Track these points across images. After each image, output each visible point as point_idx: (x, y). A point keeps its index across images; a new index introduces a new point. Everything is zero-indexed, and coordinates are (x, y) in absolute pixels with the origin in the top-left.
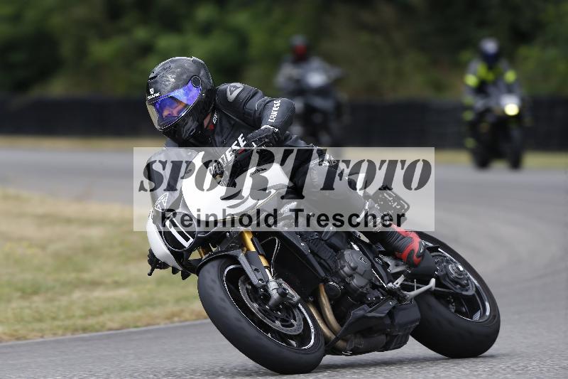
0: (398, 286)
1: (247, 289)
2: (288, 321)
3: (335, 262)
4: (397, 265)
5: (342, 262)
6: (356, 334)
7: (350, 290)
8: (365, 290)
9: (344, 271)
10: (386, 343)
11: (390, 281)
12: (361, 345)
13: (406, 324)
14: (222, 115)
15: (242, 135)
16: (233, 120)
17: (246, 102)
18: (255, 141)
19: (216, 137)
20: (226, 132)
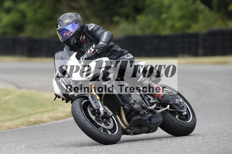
0: (153, 108)
1: (91, 110)
2: (107, 123)
3: (128, 98)
4: (154, 99)
5: (130, 98)
6: (135, 127)
7: (133, 110)
8: (139, 110)
9: (131, 102)
10: (148, 130)
11: (150, 106)
12: (137, 131)
13: (156, 123)
14: (86, 36)
15: (94, 44)
16: (90, 38)
17: (96, 32)
18: (97, 49)
19: (85, 45)
20: (88, 43)
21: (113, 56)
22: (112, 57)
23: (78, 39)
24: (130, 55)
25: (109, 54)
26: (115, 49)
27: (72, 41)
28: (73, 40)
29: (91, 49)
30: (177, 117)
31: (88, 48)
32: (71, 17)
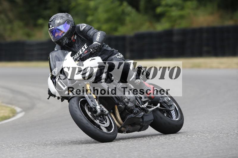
0: (145, 106)
2: (103, 122)
3: (122, 97)
4: (145, 98)
5: (124, 97)
6: (128, 125)
7: (127, 108)
8: (133, 108)
9: (125, 100)
10: (140, 129)
11: (142, 104)
12: (130, 129)
13: (148, 121)
14: (78, 36)
15: (86, 44)
16: (82, 38)
17: (87, 31)
18: (92, 49)
19: (76, 45)
20: (80, 43)
21: (104, 55)
22: (103, 57)
23: (70, 39)
24: (120, 55)
25: (100, 53)
26: (106, 49)
27: (64, 42)
28: (65, 40)
29: (83, 48)
30: (165, 115)
31: (80, 47)
32: (62, 17)
